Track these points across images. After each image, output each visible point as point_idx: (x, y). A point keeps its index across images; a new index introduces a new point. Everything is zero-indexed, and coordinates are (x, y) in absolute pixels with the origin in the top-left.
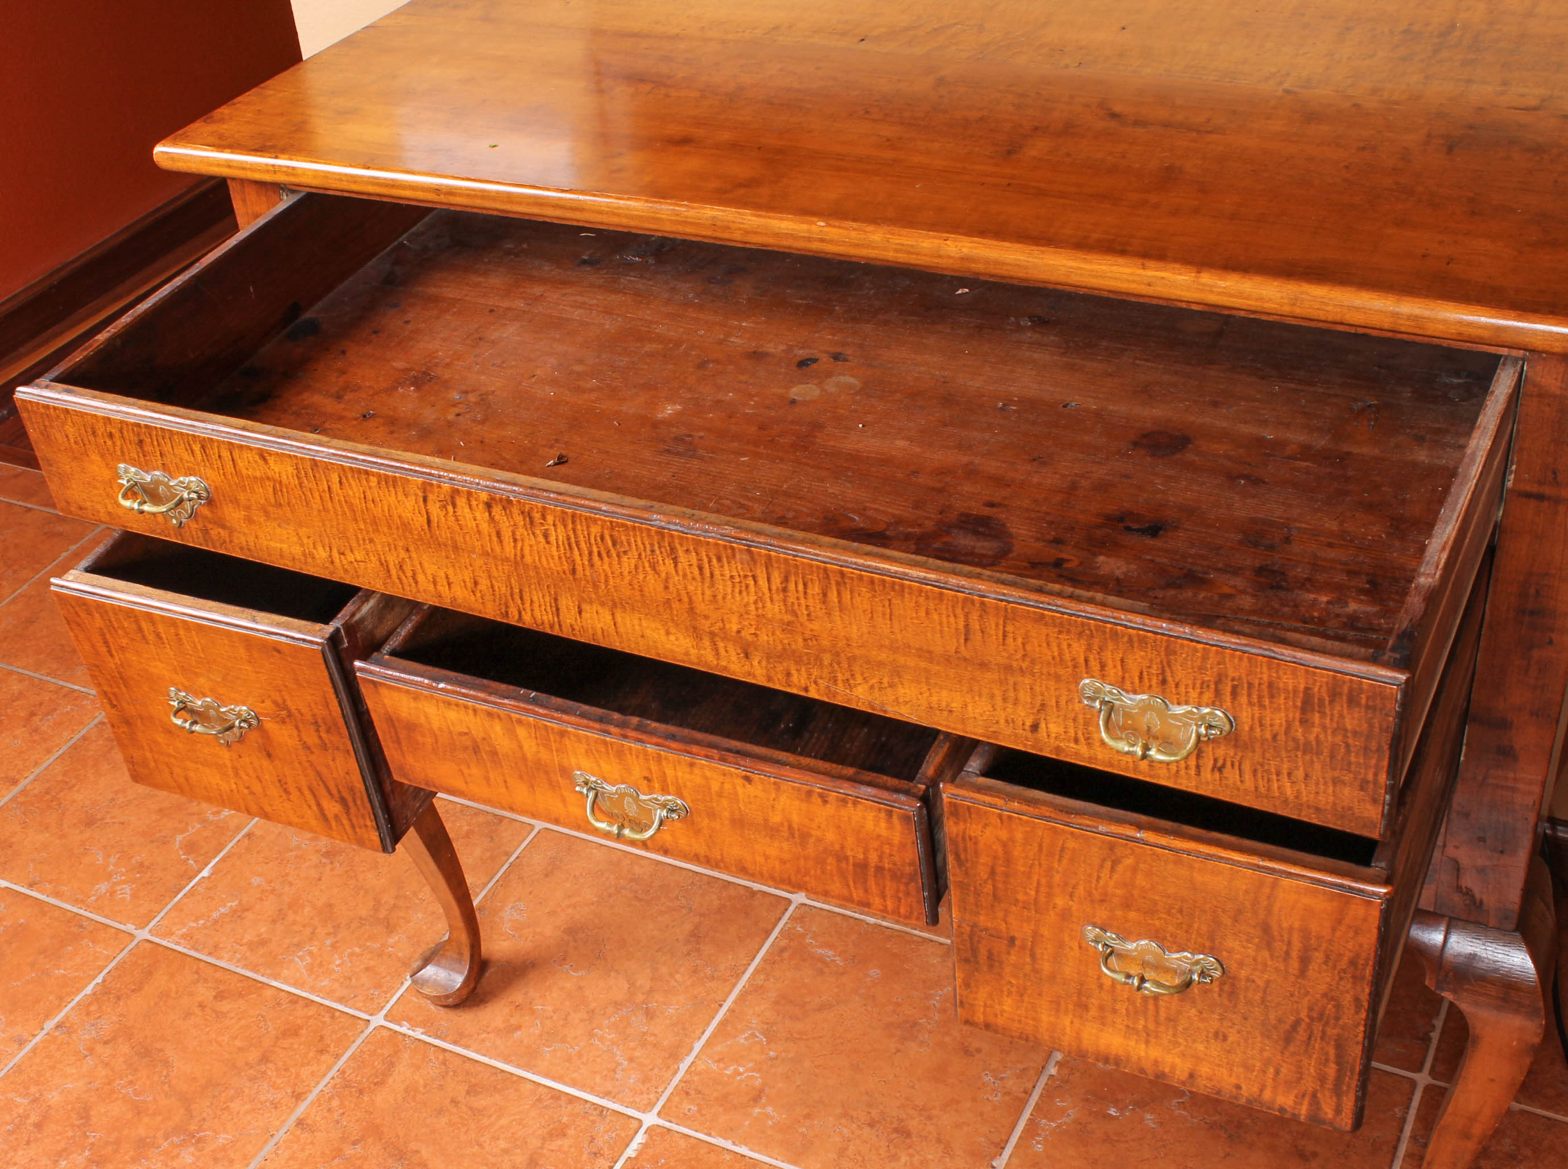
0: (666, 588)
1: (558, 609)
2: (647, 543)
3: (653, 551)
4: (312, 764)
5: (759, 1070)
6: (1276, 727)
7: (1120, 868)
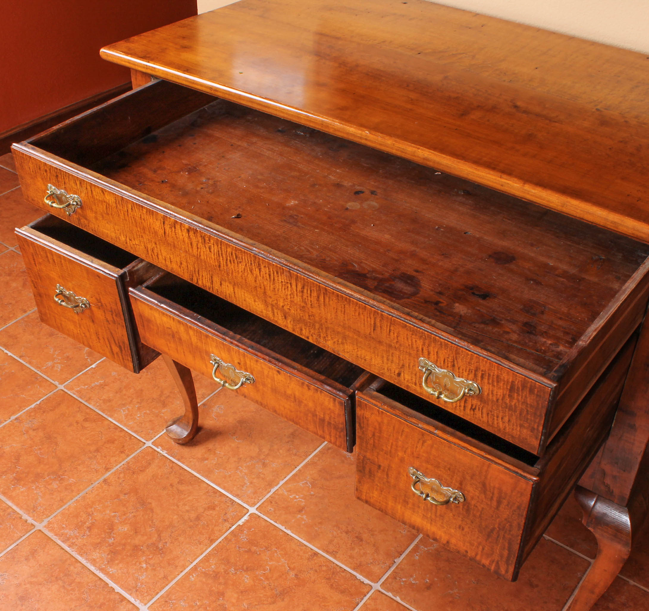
0: (256, 281)
1: (212, 281)
2: (249, 260)
3: (251, 264)
4: (109, 329)
5: (304, 499)
6: (498, 396)
7: (426, 444)
